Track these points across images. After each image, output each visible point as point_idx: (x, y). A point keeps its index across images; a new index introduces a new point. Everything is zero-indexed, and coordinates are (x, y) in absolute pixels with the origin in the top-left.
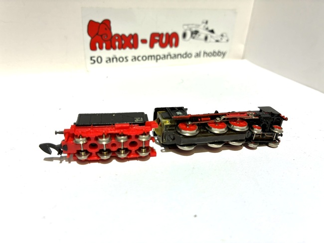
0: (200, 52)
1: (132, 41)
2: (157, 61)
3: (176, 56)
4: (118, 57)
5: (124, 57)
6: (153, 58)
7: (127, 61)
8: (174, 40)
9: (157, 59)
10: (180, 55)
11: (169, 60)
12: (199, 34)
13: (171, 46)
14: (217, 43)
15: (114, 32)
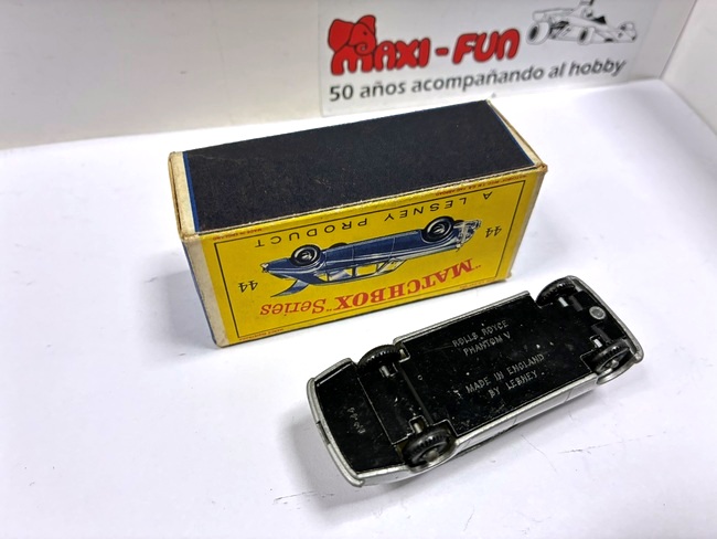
0: (564, 66)
1: (416, 53)
2: (464, 89)
3: (507, 77)
4: (385, 85)
5: (397, 85)
6: (457, 82)
7: (403, 90)
8: (508, 45)
9: (465, 85)
10: (518, 73)
12: (567, 27)
13: (500, 57)
14: (608, 44)
15: (380, 38)
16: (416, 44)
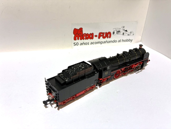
0: (121, 40)
1: (91, 36)
2: (101, 44)
3: (109, 42)
4: (85, 43)
5: (87, 43)
6: (99, 43)
7: (89, 44)
8: (109, 35)
9: (101, 43)
10: (112, 41)
11: (106, 44)
12: (120, 32)
13: (108, 38)
14: (129, 36)
15: (84, 33)
16: (91, 34)
